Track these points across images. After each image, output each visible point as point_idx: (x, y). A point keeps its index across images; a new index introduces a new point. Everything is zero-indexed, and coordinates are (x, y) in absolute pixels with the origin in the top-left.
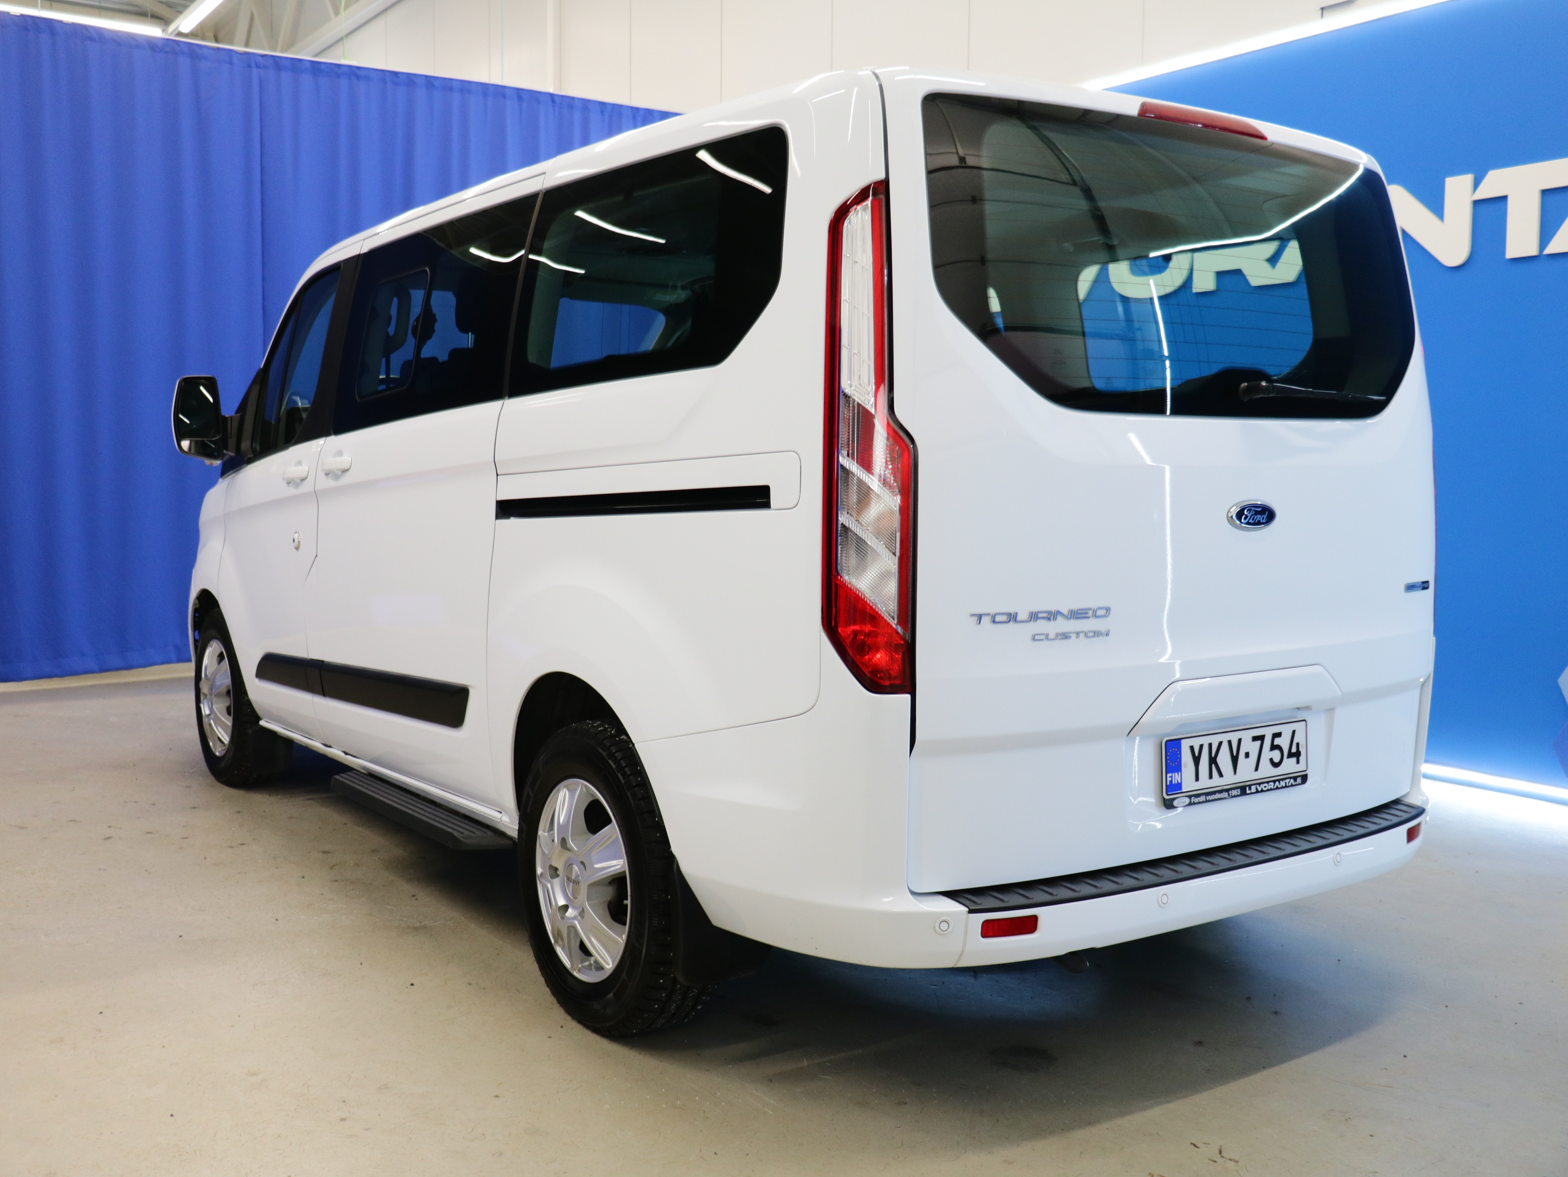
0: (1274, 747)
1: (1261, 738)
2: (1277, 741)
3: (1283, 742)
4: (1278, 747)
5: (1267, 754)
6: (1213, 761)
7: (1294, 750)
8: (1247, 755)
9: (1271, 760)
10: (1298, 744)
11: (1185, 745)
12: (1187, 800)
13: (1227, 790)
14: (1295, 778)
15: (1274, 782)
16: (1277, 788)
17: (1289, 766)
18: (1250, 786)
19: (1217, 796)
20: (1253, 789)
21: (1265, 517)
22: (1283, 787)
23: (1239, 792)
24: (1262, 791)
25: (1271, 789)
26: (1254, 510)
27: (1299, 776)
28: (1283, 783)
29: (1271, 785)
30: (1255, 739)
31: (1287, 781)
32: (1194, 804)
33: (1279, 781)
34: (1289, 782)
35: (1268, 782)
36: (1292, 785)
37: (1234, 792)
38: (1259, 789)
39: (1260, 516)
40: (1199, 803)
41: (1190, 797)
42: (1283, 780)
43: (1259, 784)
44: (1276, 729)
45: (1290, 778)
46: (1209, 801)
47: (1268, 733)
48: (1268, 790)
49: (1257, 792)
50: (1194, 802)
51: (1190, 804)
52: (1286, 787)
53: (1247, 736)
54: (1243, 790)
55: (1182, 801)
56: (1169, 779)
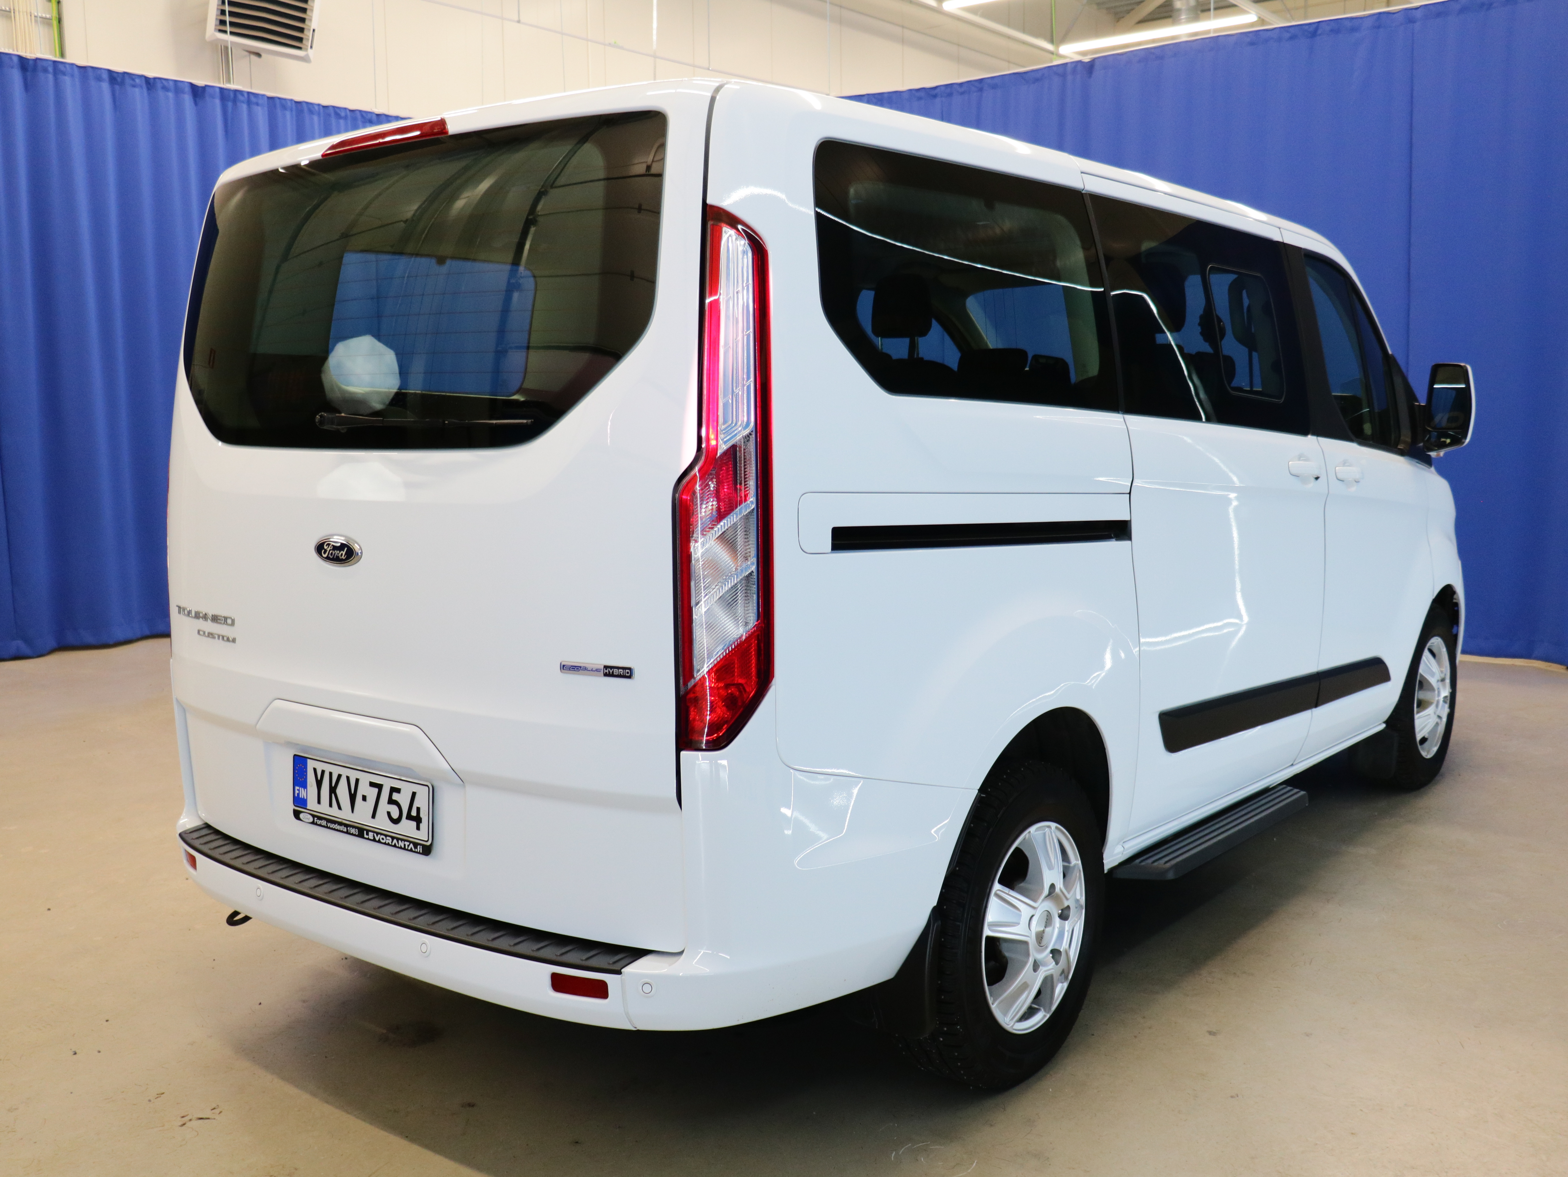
0: (391, 801)
1: (379, 787)
2: (395, 796)
3: (403, 799)
4: (396, 803)
5: (384, 806)
6: (333, 790)
7: (414, 813)
8: (364, 798)
9: (389, 813)
10: (418, 809)
11: (311, 765)
12: (311, 819)
13: (346, 826)
14: (416, 845)
15: (393, 838)
16: (395, 846)
17: (407, 828)
18: (368, 831)
19: (337, 827)
20: (371, 835)
21: (344, 553)
22: (401, 848)
23: (357, 831)
24: (379, 841)
25: (388, 844)
26: (333, 545)
27: (420, 844)
28: (401, 844)
29: (389, 840)
30: (372, 784)
31: (407, 843)
32: (316, 824)
33: (398, 839)
34: (408, 846)
35: (386, 836)
36: (411, 850)
37: (353, 831)
38: (377, 839)
39: (338, 552)
40: (320, 825)
41: (314, 816)
42: (402, 840)
43: (378, 834)
44: (396, 784)
45: (410, 842)
46: (329, 828)
47: (387, 784)
48: (385, 844)
49: (374, 840)
50: (316, 822)
51: (313, 823)
52: (404, 849)
53: (365, 779)
54: (361, 832)
55: (307, 817)
56: (297, 792)
